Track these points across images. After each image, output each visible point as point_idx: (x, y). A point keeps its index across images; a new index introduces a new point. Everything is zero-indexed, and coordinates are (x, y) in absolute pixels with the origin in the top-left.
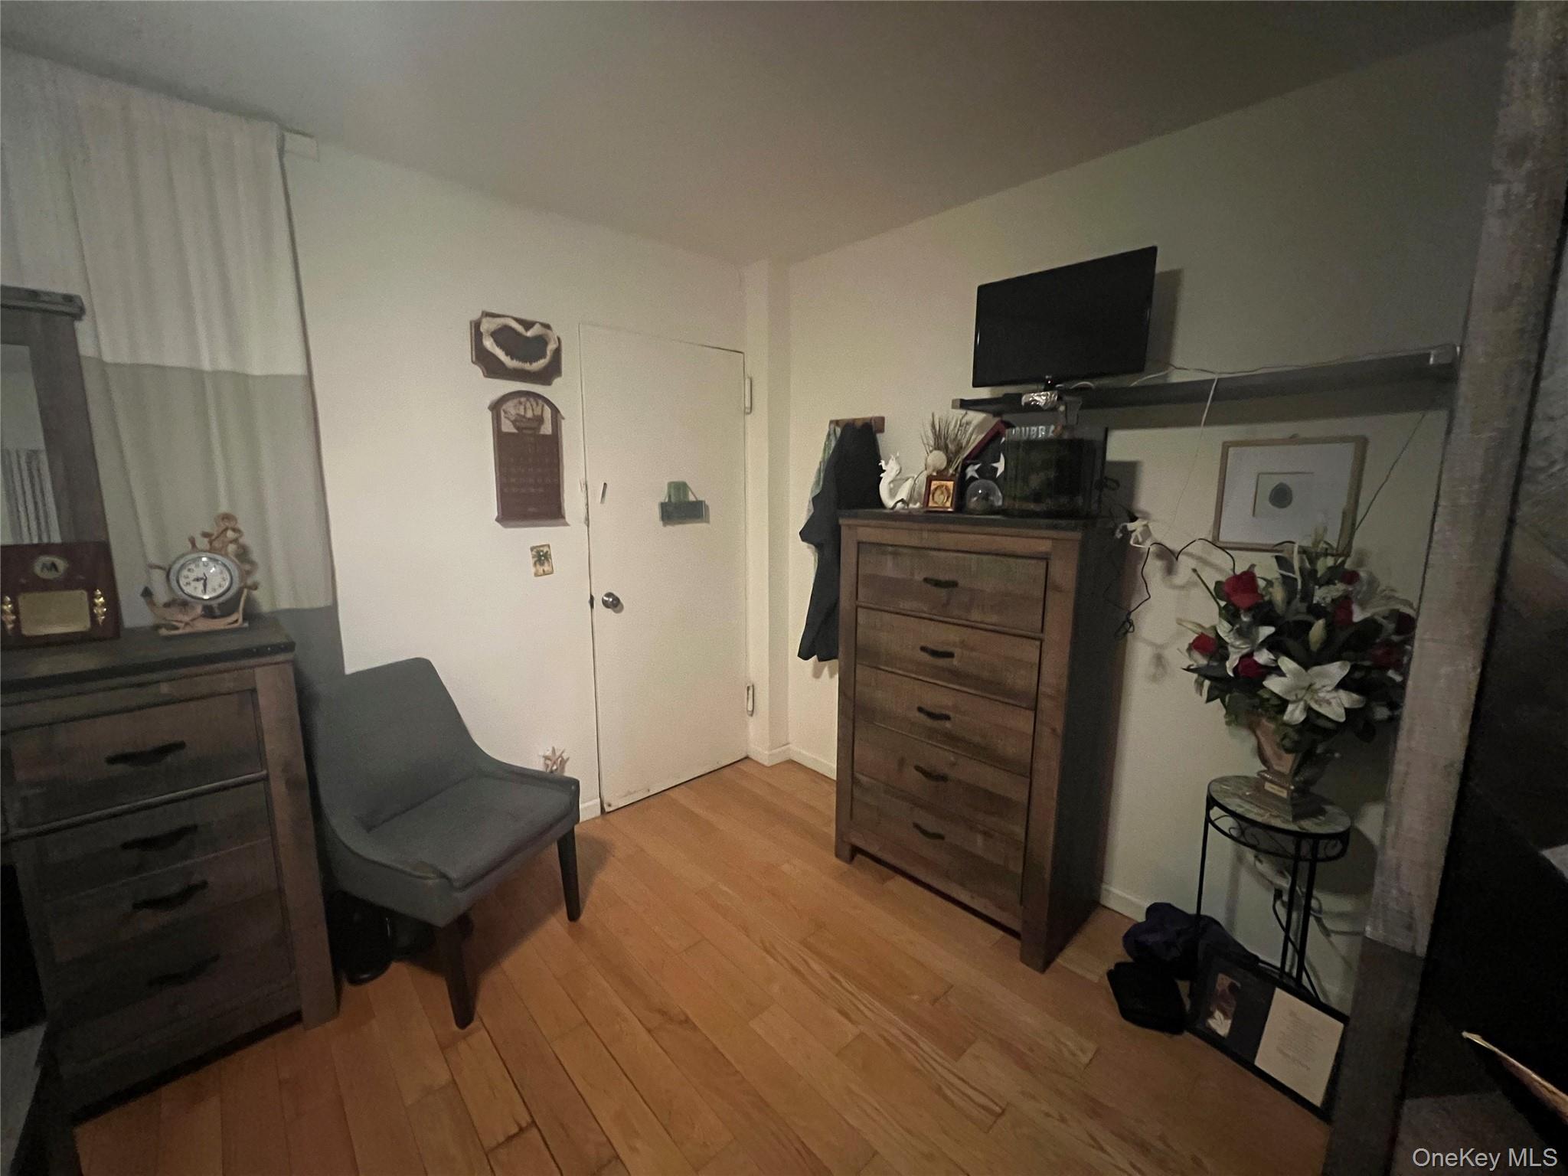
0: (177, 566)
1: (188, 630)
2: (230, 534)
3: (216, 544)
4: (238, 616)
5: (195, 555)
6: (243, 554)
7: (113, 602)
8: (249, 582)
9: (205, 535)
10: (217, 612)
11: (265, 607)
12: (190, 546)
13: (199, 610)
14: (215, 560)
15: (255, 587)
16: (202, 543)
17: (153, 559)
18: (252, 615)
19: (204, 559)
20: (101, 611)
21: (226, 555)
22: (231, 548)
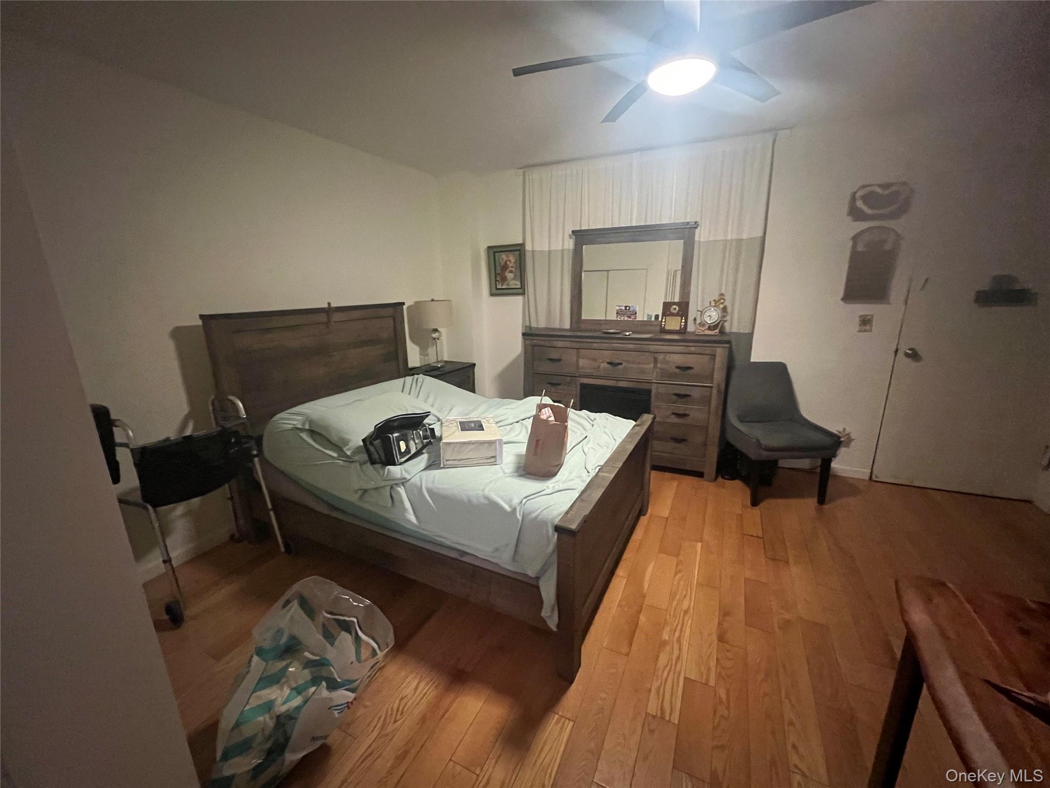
0: (704, 311)
1: (703, 333)
2: (722, 301)
3: (717, 304)
4: (717, 331)
5: (710, 308)
6: (725, 310)
7: (686, 322)
8: (725, 319)
9: (714, 301)
10: (712, 328)
11: (727, 330)
12: (709, 304)
13: (707, 326)
14: (716, 310)
15: (725, 321)
16: (713, 304)
17: (700, 309)
18: (722, 332)
19: (712, 309)
20: (683, 324)
21: (718, 308)
22: (722, 306)
